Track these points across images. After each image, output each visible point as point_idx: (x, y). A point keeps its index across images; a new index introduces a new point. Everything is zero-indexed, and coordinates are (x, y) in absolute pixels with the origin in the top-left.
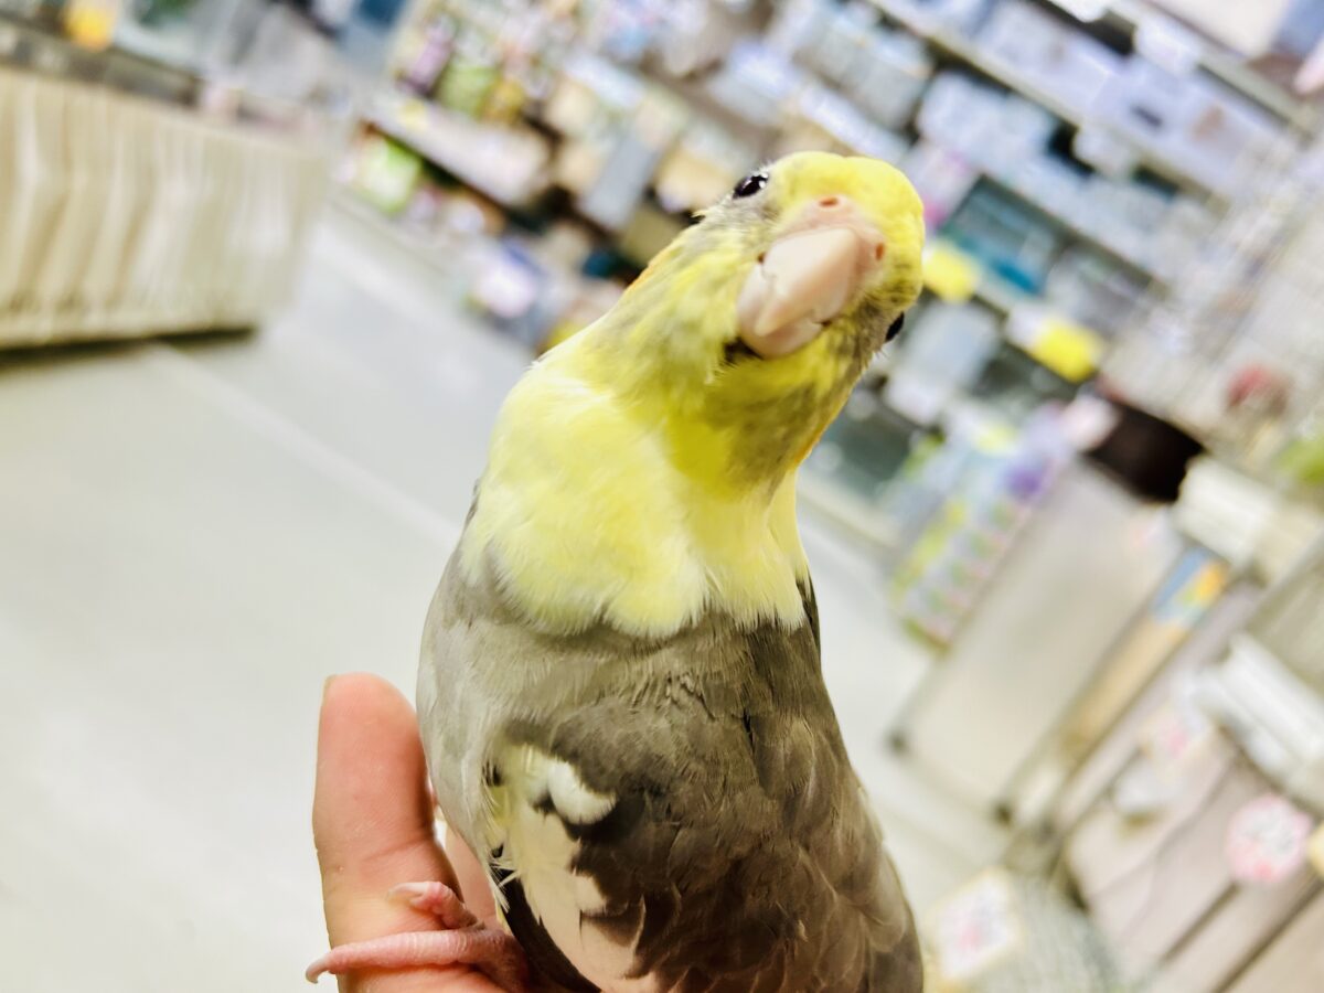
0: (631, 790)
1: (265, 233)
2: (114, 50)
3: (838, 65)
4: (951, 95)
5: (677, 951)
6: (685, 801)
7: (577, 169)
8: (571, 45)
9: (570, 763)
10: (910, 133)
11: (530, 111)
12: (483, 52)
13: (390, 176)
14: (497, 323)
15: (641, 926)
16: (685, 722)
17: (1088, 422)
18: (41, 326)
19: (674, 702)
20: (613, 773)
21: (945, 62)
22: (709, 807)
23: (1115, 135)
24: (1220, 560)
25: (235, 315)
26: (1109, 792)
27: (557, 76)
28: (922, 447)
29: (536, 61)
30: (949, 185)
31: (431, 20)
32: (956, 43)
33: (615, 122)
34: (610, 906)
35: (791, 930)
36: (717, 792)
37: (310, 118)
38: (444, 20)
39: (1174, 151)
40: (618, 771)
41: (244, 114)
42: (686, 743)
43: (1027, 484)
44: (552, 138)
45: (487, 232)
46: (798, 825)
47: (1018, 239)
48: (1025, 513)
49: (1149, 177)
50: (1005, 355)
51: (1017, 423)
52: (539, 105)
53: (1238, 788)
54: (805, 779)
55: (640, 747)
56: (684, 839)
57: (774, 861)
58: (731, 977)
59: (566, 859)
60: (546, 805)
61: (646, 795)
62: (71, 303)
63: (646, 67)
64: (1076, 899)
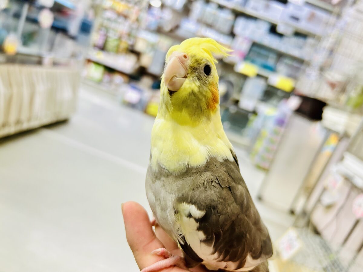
0: (209, 209)
1: (66, 94)
2: (18, 54)
3: (210, 21)
4: (241, 23)
5: (222, 246)
6: (221, 209)
7: (145, 61)
8: (138, 29)
9: (194, 205)
10: (232, 35)
11: (130, 48)
12: (115, 35)
13: (96, 72)
14: (132, 106)
15: (214, 241)
16: (217, 190)
17: (294, 103)
18: (11, 130)
19: (214, 186)
20: (204, 205)
21: (238, 14)
22: (226, 209)
23: (287, 24)
24: (337, 133)
25: (62, 117)
26: (319, 201)
27: (135, 38)
28: (251, 117)
29: (129, 35)
31: (100, 29)
32: (240, 9)
33: (153, 47)
34: (207, 237)
35: (246, 235)
36: (227, 205)
38: (103, 29)
39: (303, 26)
40: (205, 204)
41: (55, 64)
42: (218, 195)
43: (281, 122)
44: (138, 54)
45: (125, 82)
46: (244, 210)
47: (267, 57)
48: (282, 130)
49: (298, 34)
50: (269, 89)
51: (276, 106)
52: (132, 46)
53: (353, 194)
54: (244, 200)
55: (209, 198)
56: (222, 218)
57: (241, 220)
58: (234, 250)
59: (196, 228)
60: (190, 216)
61: (212, 209)
62: (18, 122)
63: (159, 31)
64: (317, 232)
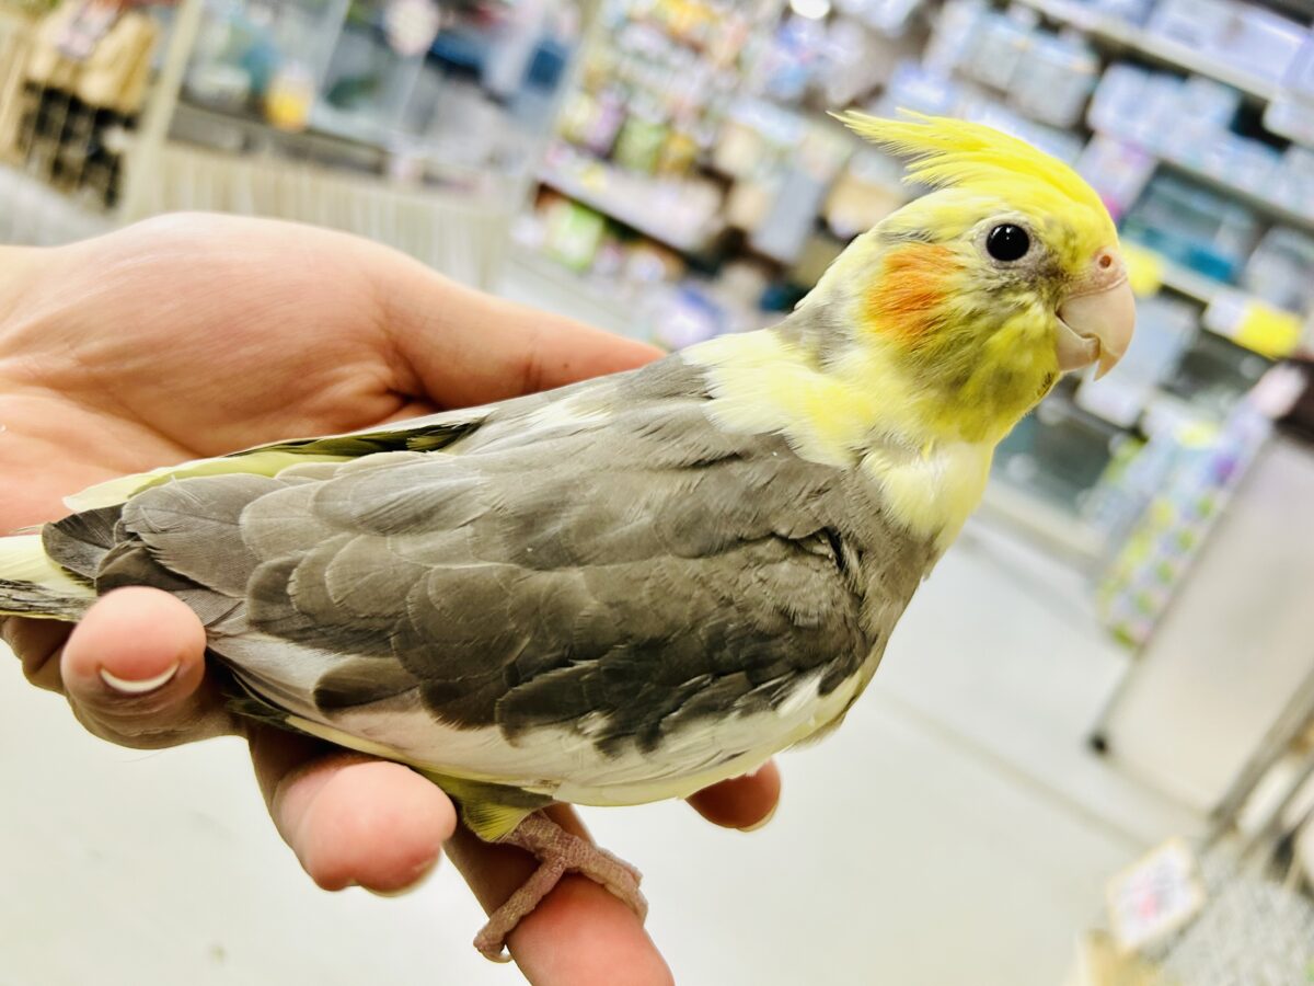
2: (310, 132)
3: (1000, 77)
4: (1123, 81)
7: (747, 209)
8: (734, 93)
10: (1082, 131)
11: (702, 160)
12: (655, 111)
13: (573, 235)
17: (1280, 390)
21: (1110, 55)
27: (722, 123)
28: (1122, 448)
29: (702, 113)
30: (1128, 178)
33: (781, 161)
37: (489, 180)
38: (616, 86)
41: (429, 180)
43: (1223, 471)
44: (722, 183)
45: (668, 280)
47: (1214, 225)
50: (1205, 345)
52: (709, 152)
63: (810, 104)
